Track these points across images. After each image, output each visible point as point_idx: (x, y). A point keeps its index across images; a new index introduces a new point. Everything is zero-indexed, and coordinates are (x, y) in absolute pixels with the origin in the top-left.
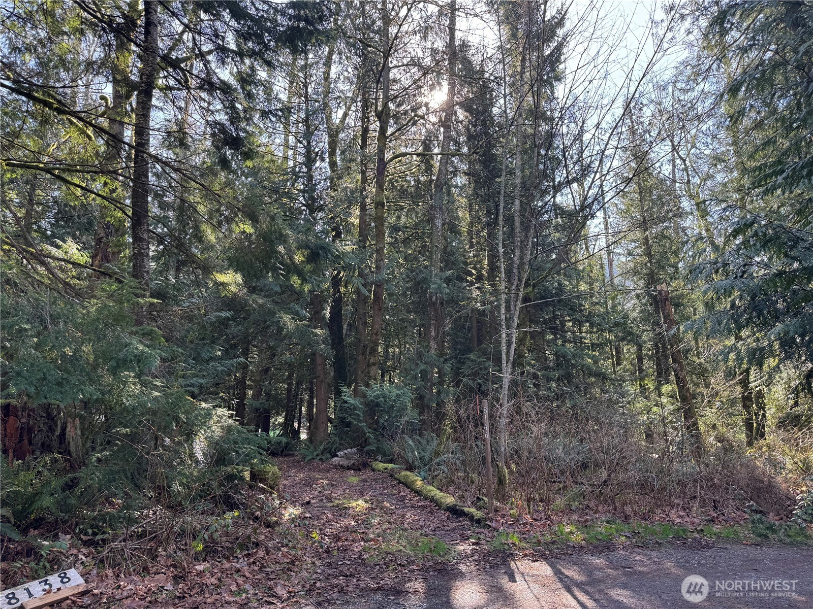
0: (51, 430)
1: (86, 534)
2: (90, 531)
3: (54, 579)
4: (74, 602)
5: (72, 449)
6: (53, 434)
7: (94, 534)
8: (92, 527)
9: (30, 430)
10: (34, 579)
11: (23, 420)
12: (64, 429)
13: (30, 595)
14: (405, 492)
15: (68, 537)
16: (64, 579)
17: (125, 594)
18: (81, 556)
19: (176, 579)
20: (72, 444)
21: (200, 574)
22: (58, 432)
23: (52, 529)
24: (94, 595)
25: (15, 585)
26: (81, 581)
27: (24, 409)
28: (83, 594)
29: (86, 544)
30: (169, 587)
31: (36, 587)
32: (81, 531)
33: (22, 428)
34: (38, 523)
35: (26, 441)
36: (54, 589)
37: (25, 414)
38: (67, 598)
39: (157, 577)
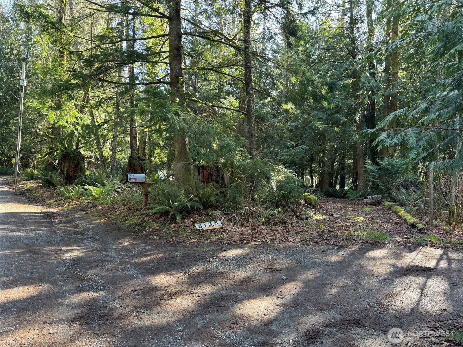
0: (218, 175)
1: (226, 211)
2: (226, 210)
3: (213, 223)
4: (218, 230)
5: (226, 183)
6: (219, 177)
7: (228, 211)
9: (211, 175)
10: (207, 222)
11: (209, 171)
12: (223, 175)
13: (206, 226)
14: (393, 216)
15: (220, 212)
16: (216, 223)
17: (234, 230)
18: (223, 218)
19: (253, 229)
20: (226, 181)
21: (262, 229)
22: (221, 176)
23: (216, 208)
24: (225, 229)
25: (201, 223)
26: (221, 225)
27: (209, 167)
28: (222, 228)
29: (225, 214)
30: (250, 231)
31: (207, 224)
32: (224, 209)
33: (208, 174)
34: (211, 206)
35: (210, 179)
36: (212, 225)
37: (209, 169)
38: (216, 229)
39: (247, 227)
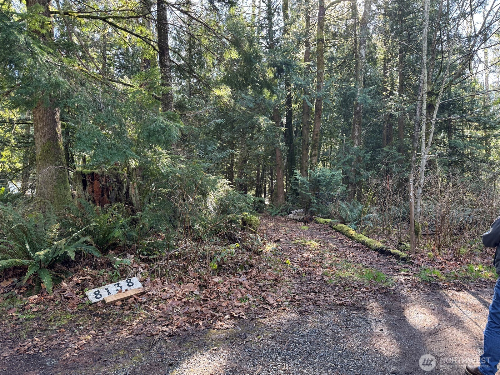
0: (120, 189)
1: (143, 255)
2: (145, 253)
3: (123, 283)
4: (136, 299)
5: (134, 202)
6: (122, 193)
7: (148, 255)
8: (146, 250)
9: (108, 189)
10: (111, 282)
11: (103, 183)
12: (128, 189)
13: (109, 293)
14: (341, 237)
15: (133, 256)
16: (130, 284)
17: (168, 295)
18: (140, 269)
19: (201, 287)
20: (133, 199)
21: (216, 284)
22: (124, 191)
23: (123, 251)
24: (148, 295)
27: (103, 176)
28: (142, 294)
29: (144, 261)
30: (196, 292)
31: (112, 287)
32: (140, 253)
33: (102, 188)
34: (114, 246)
35: (106, 196)
36: (123, 290)
37: (104, 179)
38: (131, 297)
39: (189, 285)
